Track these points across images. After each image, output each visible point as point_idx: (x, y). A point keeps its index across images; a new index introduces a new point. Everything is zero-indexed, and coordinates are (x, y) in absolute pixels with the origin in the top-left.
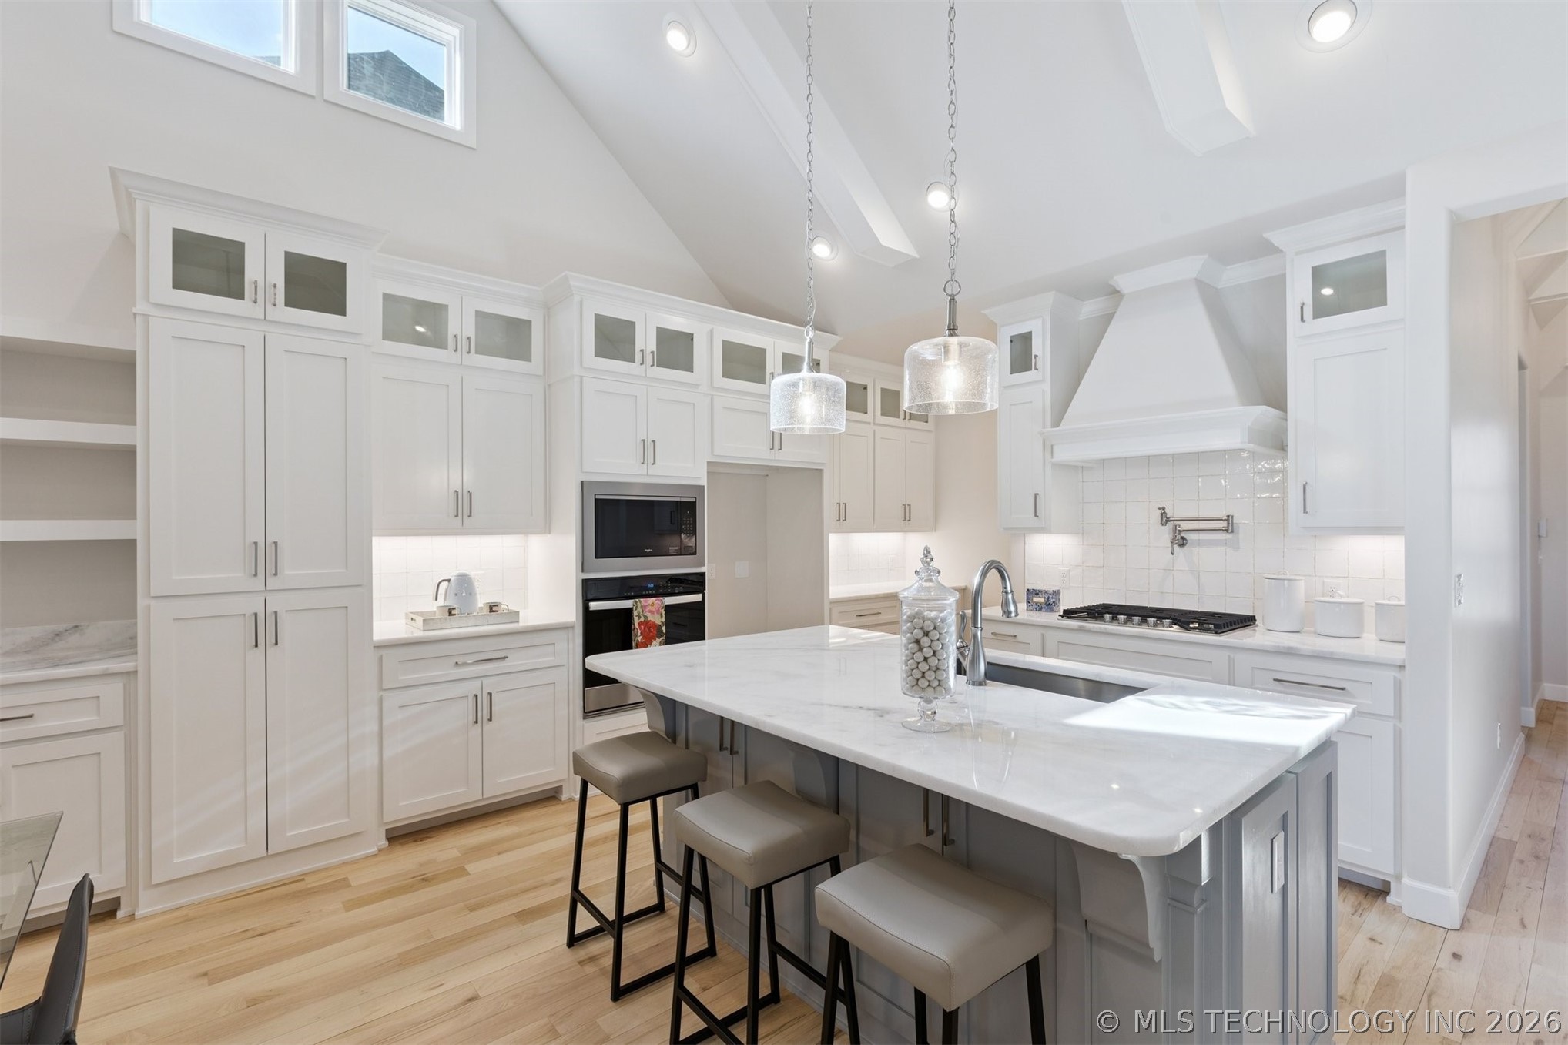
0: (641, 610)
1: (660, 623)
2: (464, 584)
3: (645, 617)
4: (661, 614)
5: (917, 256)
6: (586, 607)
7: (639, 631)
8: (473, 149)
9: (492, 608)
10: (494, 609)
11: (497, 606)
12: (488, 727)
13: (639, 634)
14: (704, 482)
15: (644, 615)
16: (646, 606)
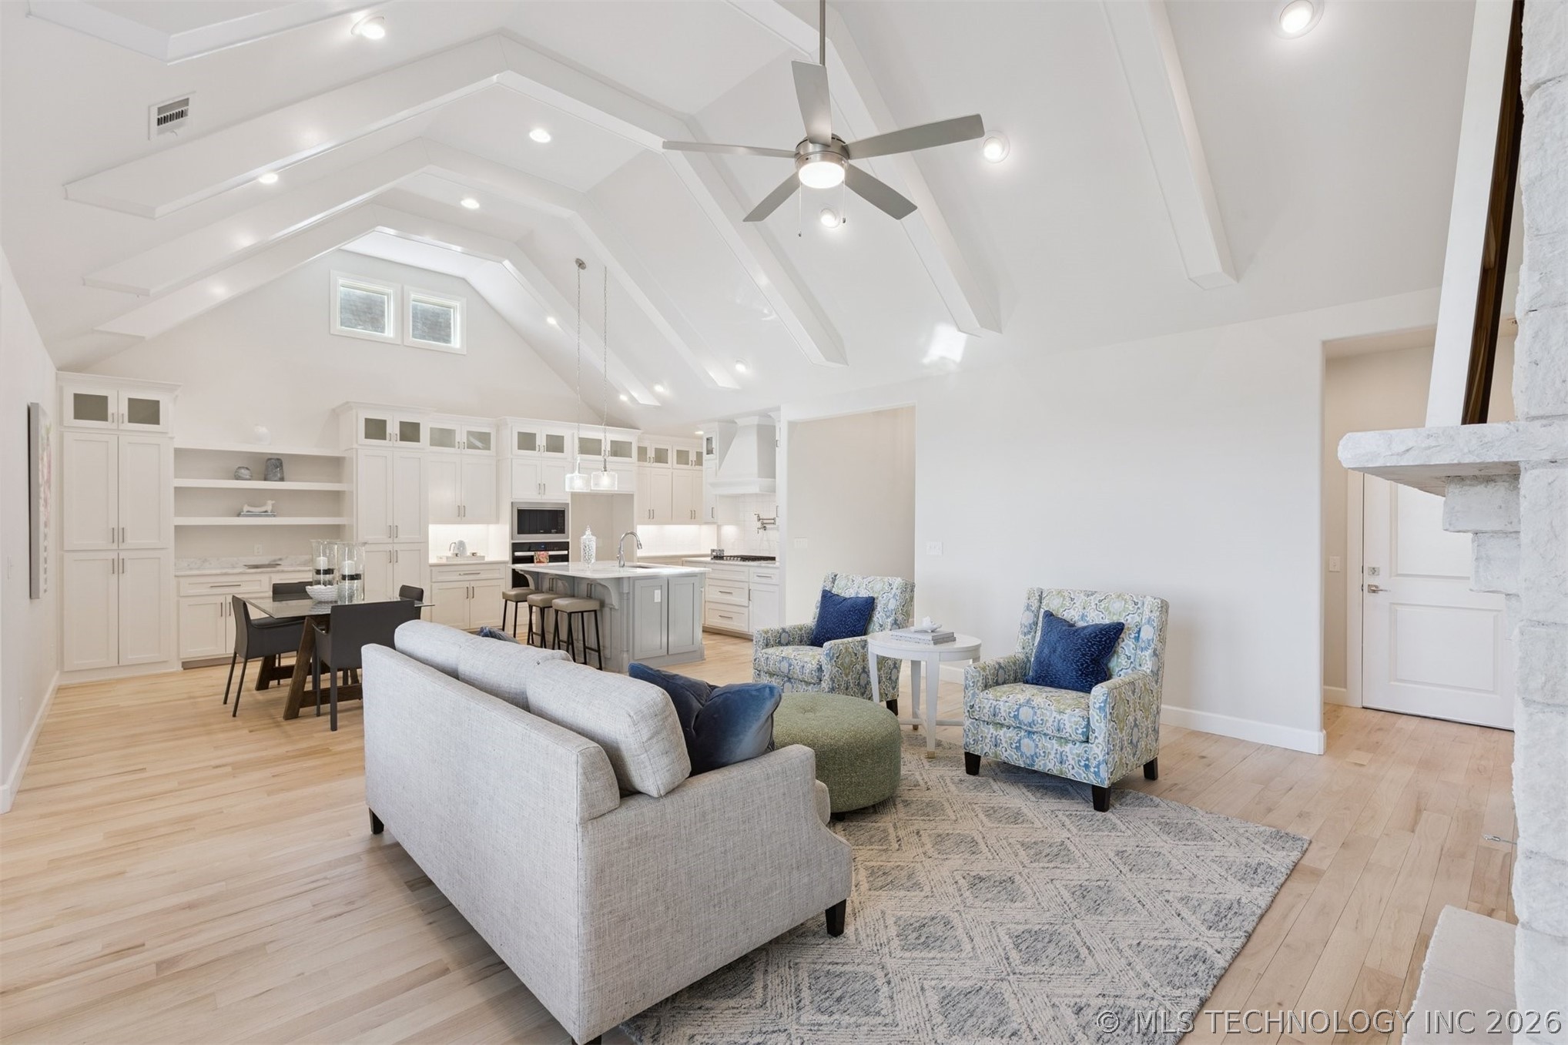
0: (538, 557)
2: (461, 544)
4: (547, 559)
5: (659, 405)
6: (513, 554)
8: (464, 355)
9: (473, 554)
11: (475, 553)
12: (472, 600)
14: (569, 501)
15: (539, 559)
16: (540, 555)
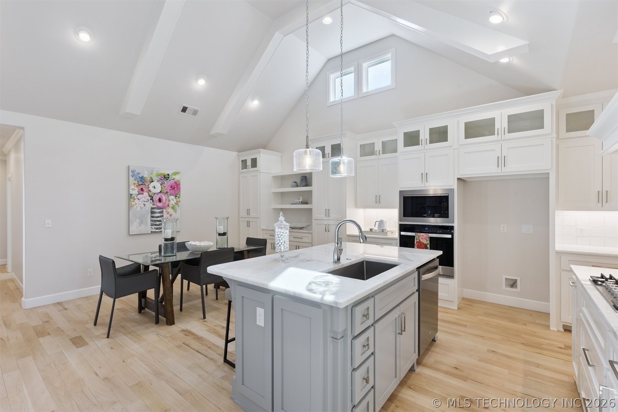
0: (418, 237)
1: (427, 244)
3: (419, 240)
4: (427, 240)
6: (400, 233)
7: (416, 245)
8: (394, 88)
10: (383, 231)
11: (383, 230)
13: (416, 246)
14: (454, 188)
15: (419, 239)
16: (420, 236)
